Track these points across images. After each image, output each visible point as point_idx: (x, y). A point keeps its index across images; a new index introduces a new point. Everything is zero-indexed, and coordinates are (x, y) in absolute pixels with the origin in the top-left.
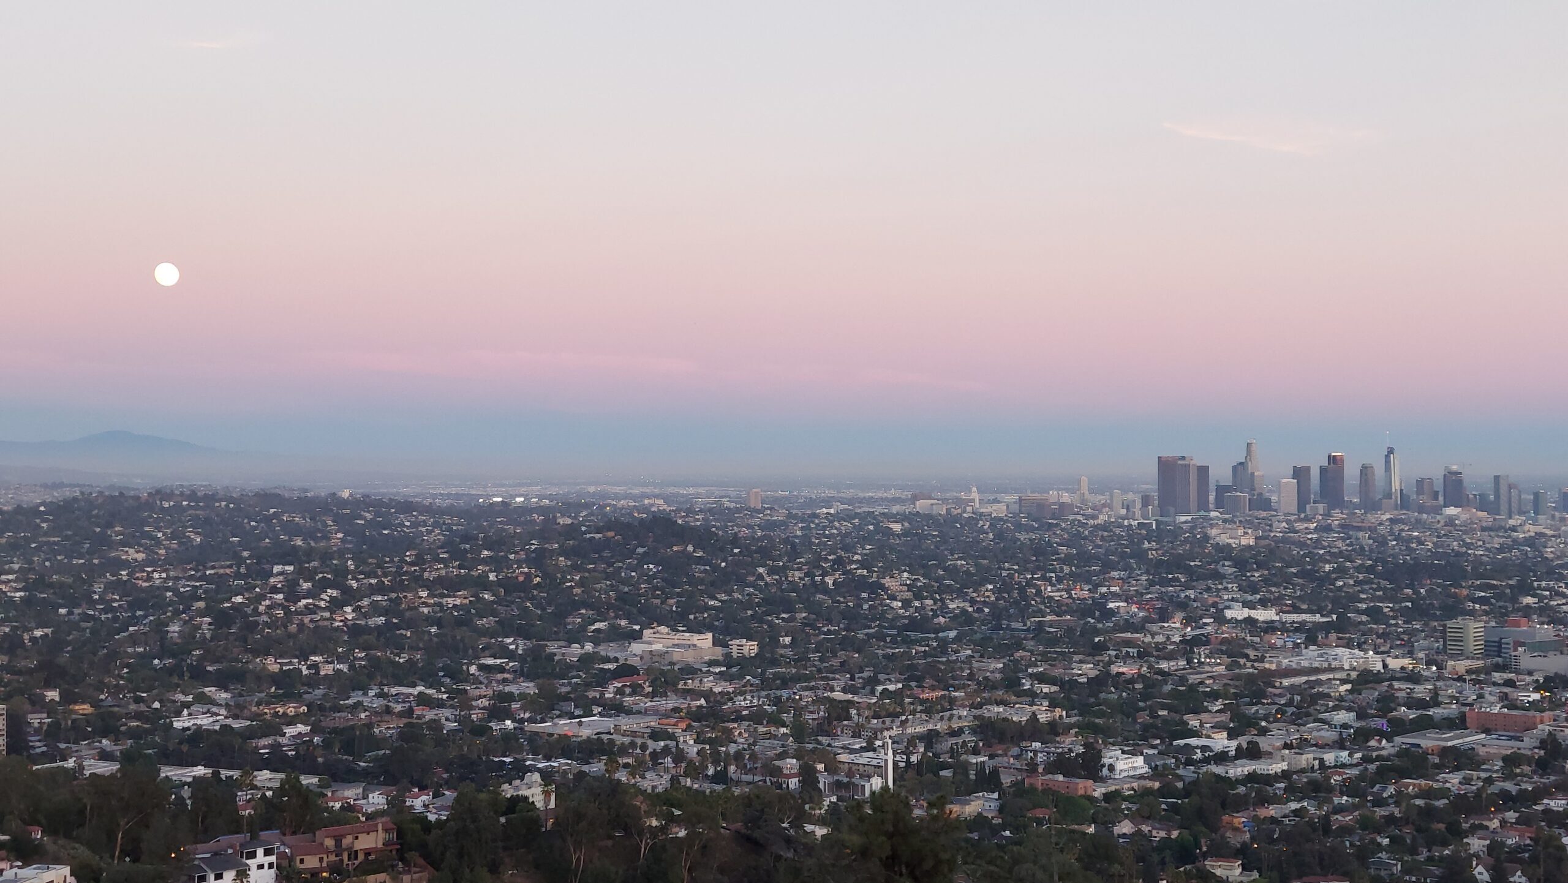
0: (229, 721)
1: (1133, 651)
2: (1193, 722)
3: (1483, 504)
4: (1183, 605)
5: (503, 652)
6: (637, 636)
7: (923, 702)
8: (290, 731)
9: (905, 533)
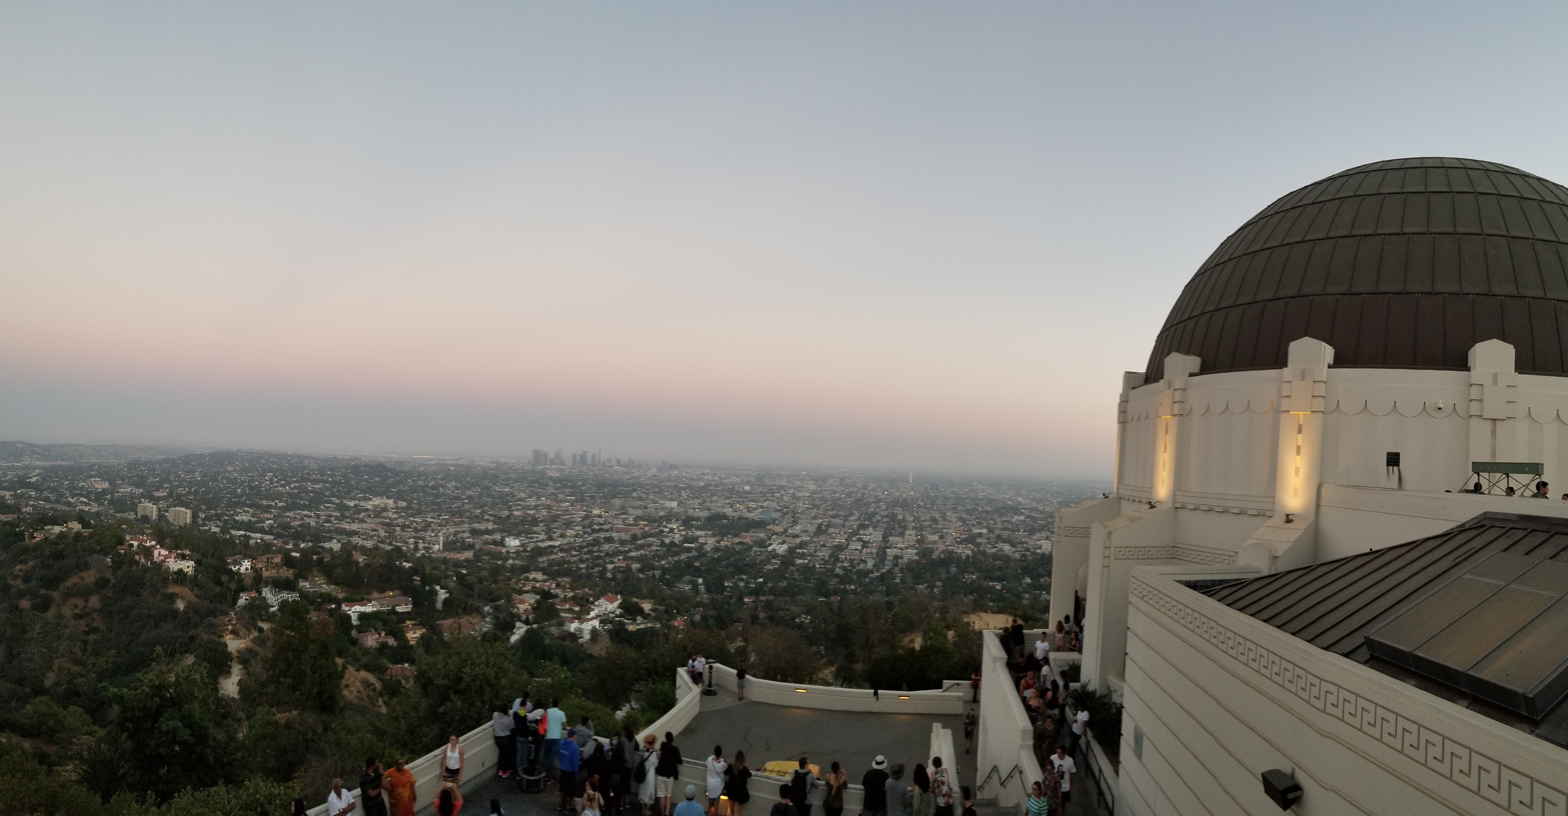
0: (251, 518)
1: (520, 507)
2: (535, 529)
3: (625, 466)
4: (536, 494)
5: (331, 502)
6: (371, 499)
7: (454, 522)
8: (268, 522)
9: (455, 470)
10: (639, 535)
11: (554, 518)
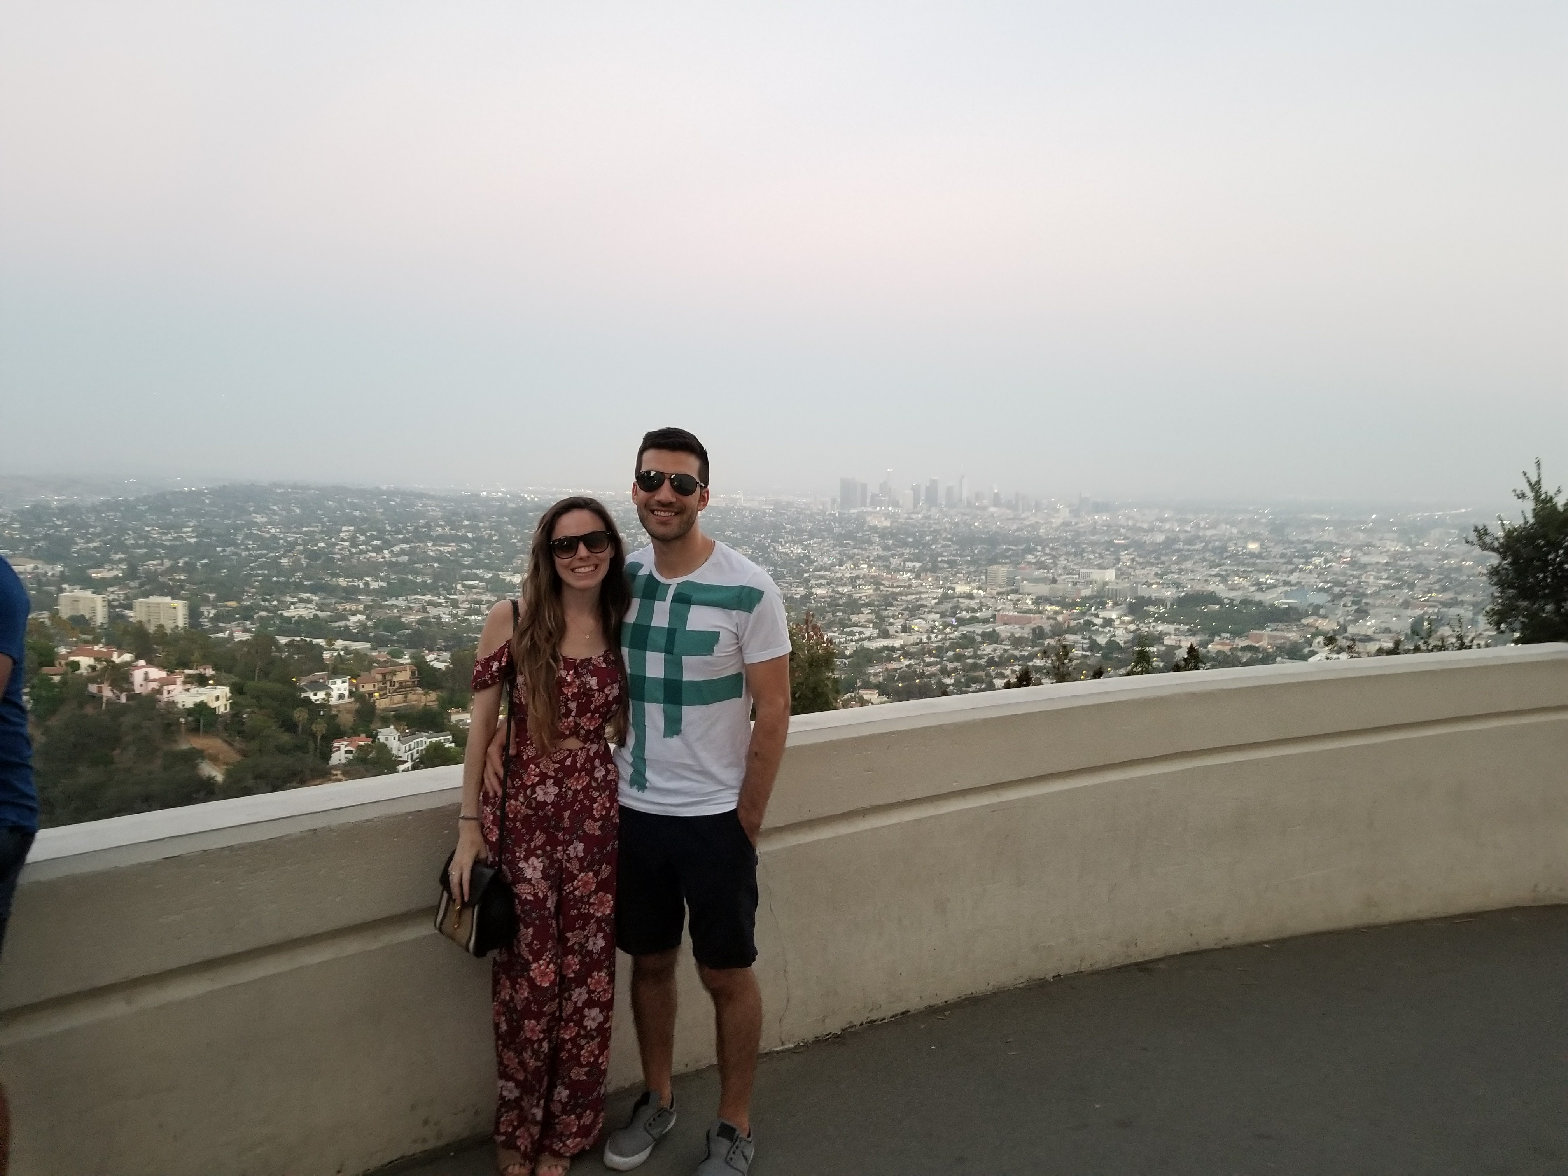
1: (824, 582)
2: (855, 618)
3: (1009, 506)
5: (477, 577)
8: (354, 619)
10: (1047, 628)
11: (889, 601)
